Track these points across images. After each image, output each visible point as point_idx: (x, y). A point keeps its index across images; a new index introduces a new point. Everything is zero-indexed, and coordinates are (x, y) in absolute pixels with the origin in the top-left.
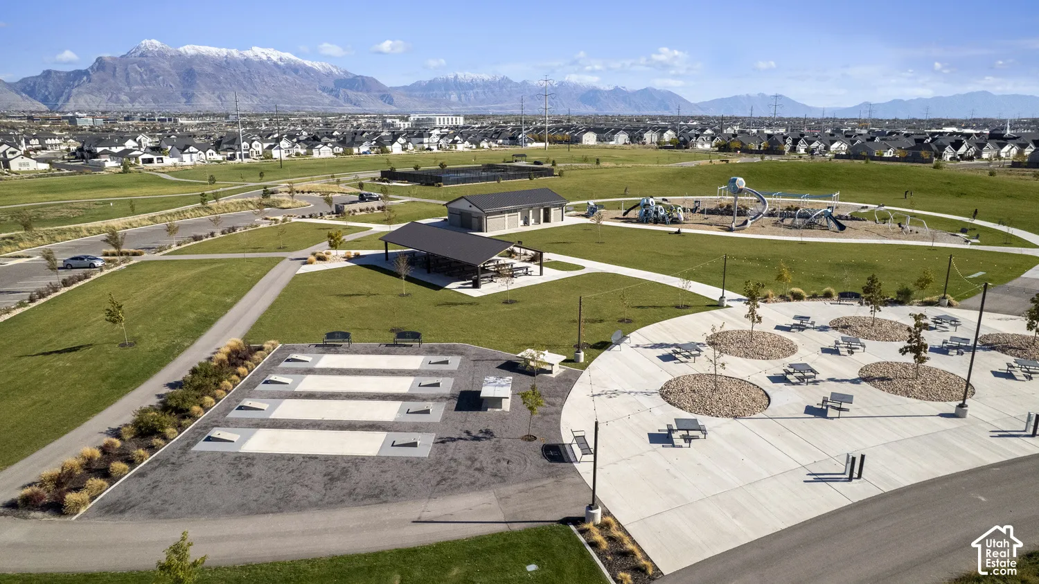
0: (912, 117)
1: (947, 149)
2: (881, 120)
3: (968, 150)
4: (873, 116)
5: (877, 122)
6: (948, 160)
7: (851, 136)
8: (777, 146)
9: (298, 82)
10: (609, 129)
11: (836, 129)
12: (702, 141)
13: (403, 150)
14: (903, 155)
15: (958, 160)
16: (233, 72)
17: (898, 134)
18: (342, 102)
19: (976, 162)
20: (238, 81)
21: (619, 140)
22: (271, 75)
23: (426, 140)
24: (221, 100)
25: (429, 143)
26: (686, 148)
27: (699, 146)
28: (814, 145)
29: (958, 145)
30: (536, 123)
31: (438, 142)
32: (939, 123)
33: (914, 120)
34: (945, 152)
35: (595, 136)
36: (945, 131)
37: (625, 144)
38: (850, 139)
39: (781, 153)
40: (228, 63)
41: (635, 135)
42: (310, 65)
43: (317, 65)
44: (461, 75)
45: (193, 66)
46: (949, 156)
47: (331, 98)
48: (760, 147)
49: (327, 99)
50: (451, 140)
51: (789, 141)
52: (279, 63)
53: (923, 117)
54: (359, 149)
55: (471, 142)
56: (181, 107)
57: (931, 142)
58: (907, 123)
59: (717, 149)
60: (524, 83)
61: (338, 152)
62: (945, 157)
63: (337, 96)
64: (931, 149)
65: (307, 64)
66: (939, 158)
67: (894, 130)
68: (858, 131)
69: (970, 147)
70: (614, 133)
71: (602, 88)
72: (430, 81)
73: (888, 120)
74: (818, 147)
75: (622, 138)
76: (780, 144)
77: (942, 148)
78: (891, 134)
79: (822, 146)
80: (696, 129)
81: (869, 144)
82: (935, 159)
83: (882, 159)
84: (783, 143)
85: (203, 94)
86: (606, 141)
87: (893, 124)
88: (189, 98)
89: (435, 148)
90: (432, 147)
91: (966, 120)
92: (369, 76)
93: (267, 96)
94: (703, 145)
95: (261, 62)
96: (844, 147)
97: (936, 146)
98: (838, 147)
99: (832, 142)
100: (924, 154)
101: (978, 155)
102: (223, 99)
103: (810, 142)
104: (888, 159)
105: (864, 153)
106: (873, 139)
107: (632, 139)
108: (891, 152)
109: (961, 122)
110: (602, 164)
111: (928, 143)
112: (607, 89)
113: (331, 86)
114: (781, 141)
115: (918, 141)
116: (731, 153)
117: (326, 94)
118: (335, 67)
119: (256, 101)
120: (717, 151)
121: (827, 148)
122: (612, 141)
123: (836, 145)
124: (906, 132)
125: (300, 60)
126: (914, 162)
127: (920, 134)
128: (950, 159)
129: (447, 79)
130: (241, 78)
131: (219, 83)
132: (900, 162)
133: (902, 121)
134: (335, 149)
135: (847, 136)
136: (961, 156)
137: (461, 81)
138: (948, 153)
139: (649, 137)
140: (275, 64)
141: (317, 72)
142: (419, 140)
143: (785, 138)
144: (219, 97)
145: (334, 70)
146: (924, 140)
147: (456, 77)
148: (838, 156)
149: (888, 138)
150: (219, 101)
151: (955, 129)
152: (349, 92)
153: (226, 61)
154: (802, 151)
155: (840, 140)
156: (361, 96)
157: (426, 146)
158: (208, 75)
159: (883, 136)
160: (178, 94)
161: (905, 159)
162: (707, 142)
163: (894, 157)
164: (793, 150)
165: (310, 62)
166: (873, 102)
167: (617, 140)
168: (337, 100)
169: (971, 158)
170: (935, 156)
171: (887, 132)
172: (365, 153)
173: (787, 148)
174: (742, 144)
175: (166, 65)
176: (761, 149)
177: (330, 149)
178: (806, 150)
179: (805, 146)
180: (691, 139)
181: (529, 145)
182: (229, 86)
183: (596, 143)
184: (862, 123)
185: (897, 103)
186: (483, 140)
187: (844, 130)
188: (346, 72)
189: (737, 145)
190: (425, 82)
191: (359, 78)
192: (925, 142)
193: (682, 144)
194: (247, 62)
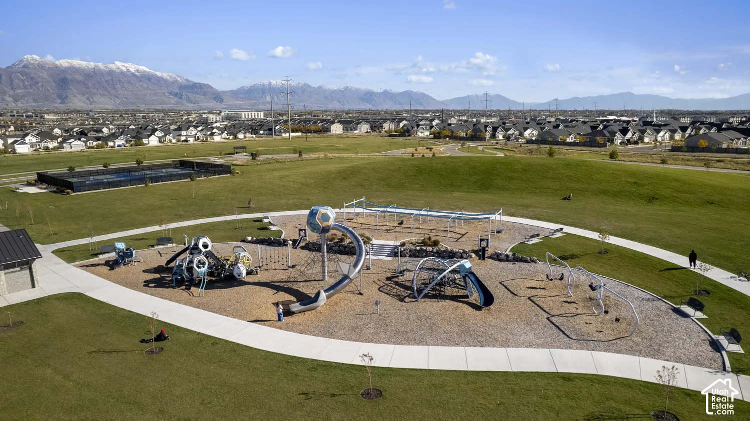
0: (586, 109)
1: (617, 134)
2: (566, 111)
3: (633, 135)
4: (560, 108)
5: (564, 112)
6: (619, 144)
7: (541, 124)
8: (479, 134)
9: (150, 87)
10: (353, 122)
11: (532, 118)
12: (422, 130)
13: (160, 141)
14: (583, 140)
15: (627, 145)
16: (99, 80)
17: (577, 121)
18: (184, 102)
19: (640, 145)
20: (103, 87)
21: (362, 129)
22: (129, 82)
23: (184, 133)
24: (89, 100)
25: (187, 135)
26: (409, 136)
27: (420, 134)
28: (511, 132)
29: (624, 131)
30: (322, 116)
31: (196, 134)
32: (603, 113)
33: (587, 111)
34: (616, 138)
35: (342, 127)
36: (609, 118)
37: (367, 132)
38: (540, 126)
39: (482, 139)
40: (95, 74)
41: (376, 126)
42: (160, 75)
43: (165, 75)
44: (274, 82)
45: (67, 76)
46: (619, 141)
47: (176, 99)
48: (467, 134)
49: (173, 100)
50: (209, 133)
51: (489, 129)
52: (137, 74)
53: (593, 109)
54: (114, 143)
55: (229, 133)
56: (56, 105)
57: (603, 129)
58: (584, 113)
59: (432, 136)
60: (320, 87)
61: (91, 145)
62: (616, 142)
63: (181, 98)
64: (605, 135)
65: (158, 74)
66: (611, 143)
67: (574, 118)
68: (548, 119)
69: (635, 133)
70: (358, 123)
71: (376, 91)
72: (251, 87)
73: (570, 111)
74: (514, 133)
75: (364, 128)
76: (481, 131)
77: (613, 134)
78: (572, 121)
79: (517, 133)
80: (426, 120)
81: (554, 131)
82: (608, 144)
83: (565, 143)
84: (484, 131)
85: (75, 96)
86: (352, 130)
87: (573, 114)
88: (63, 99)
89: (191, 140)
90: (189, 139)
91: (620, 111)
92: (206, 83)
93: (126, 98)
94: (422, 132)
95: (122, 73)
96: (535, 133)
97: (609, 132)
98: (530, 133)
99: (525, 129)
100: (599, 139)
101: (641, 139)
102: (92, 100)
103: (507, 130)
104: (570, 144)
105: (550, 139)
106: (558, 126)
107: (372, 128)
108: (572, 138)
109: (617, 112)
110: (304, 156)
111: (601, 130)
112: (379, 91)
113: (177, 91)
114: (482, 128)
115: (594, 128)
116: (441, 140)
117: (172, 97)
118: (180, 77)
119: (118, 101)
120: (432, 138)
121: (521, 134)
122: (356, 130)
123: (529, 131)
124: (583, 120)
125: (152, 71)
126: (591, 146)
127: (592, 122)
128: (620, 143)
129: (264, 85)
130: (105, 84)
131: (88, 88)
132: (579, 146)
133: (579, 111)
134: (88, 143)
135: (538, 124)
136: (628, 140)
137: (274, 86)
138: (618, 139)
139: (387, 126)
140: (133, 74)
141: (165, 81)
142: (178, 133)
143: (486, 126)
144: (88, 99)
145: (179, 79)
146: (598, 127)
147: (270, 83)
148: (530, 142)
149: (570, 124)
150: (88, 101)
151: (615, 117)
152: (190, 95)
153: (93, 72)
154: (501, 137)
155: (532, 127)
156: (199, 98)
157: (183, 138)
158: (79, 82)
159: (565, 123)
160: (55, 96)
161: (584, 144)
162: (427, 130)
163: (574, 142)
164: (493, 136)
165: (160, 73)
166: (560, 99)
167: (361, 130)
168: (181, 100)
169: (636, 143)
170: (608, 141)
171: (569, 120)
172: (119, 146)
173: (488, 135)
174: (452, 132)
175: (45, 75)
176: (468, 136)
177: (82, 143)
178: (504, 136)
179: (503, 133)
180: (413, 128)
181: (284, 135)
182: (96, 90)
183: (342, 133)
184: (552, 113)
185: (575, 99)
186: (240, 131)
187: (538, 119)
188: (187, 80)
189: (448, 133)
190: (247, 87)
191: (197, 85)
192: (599, 129)
193: (406, 132)
194: (111, 73)
